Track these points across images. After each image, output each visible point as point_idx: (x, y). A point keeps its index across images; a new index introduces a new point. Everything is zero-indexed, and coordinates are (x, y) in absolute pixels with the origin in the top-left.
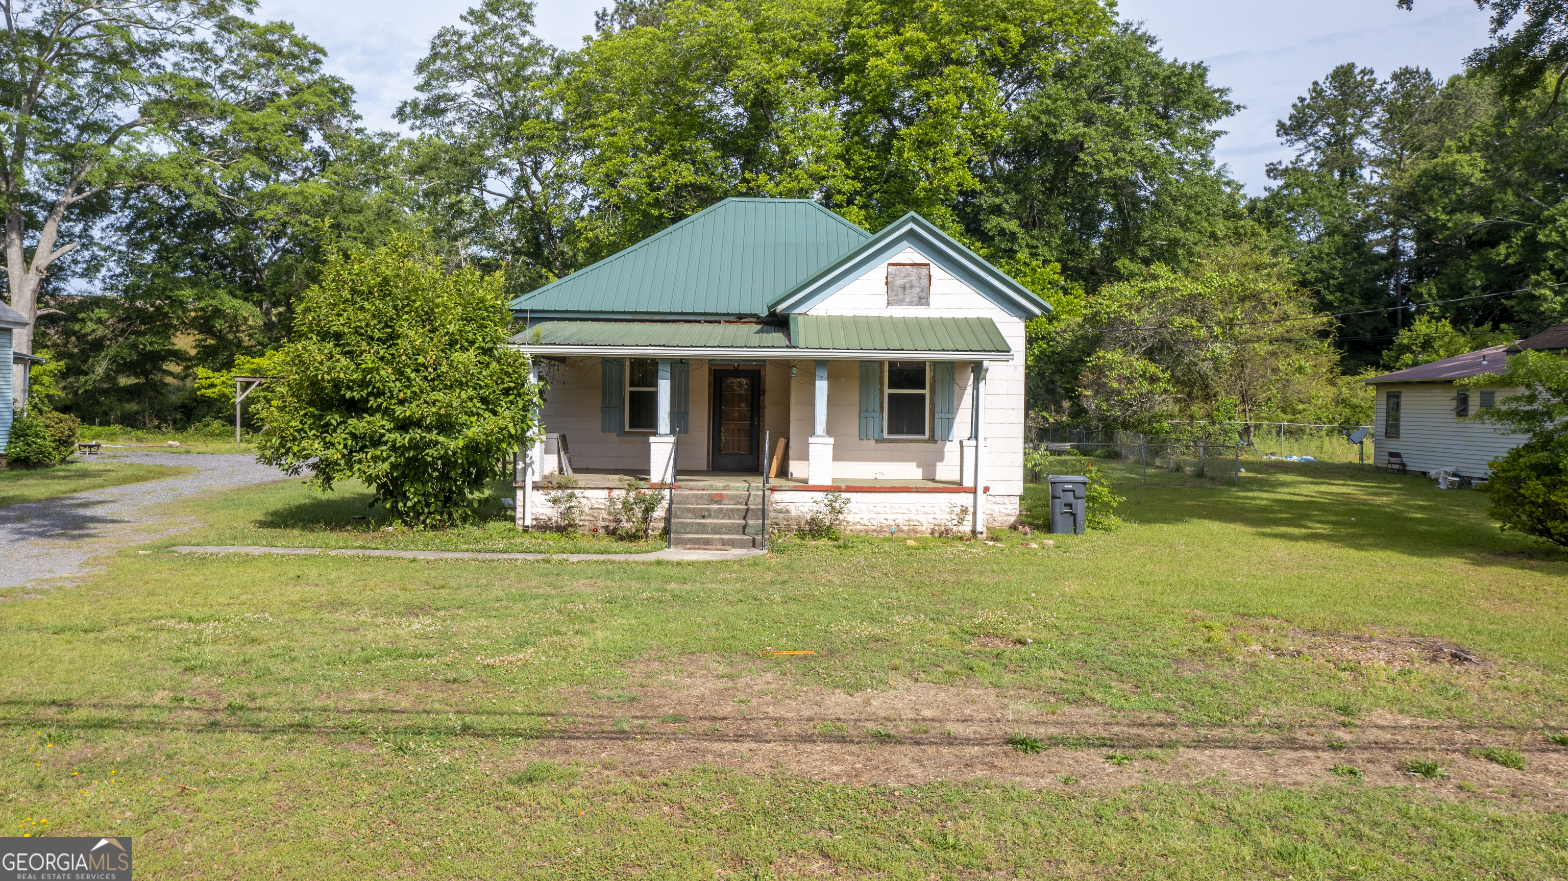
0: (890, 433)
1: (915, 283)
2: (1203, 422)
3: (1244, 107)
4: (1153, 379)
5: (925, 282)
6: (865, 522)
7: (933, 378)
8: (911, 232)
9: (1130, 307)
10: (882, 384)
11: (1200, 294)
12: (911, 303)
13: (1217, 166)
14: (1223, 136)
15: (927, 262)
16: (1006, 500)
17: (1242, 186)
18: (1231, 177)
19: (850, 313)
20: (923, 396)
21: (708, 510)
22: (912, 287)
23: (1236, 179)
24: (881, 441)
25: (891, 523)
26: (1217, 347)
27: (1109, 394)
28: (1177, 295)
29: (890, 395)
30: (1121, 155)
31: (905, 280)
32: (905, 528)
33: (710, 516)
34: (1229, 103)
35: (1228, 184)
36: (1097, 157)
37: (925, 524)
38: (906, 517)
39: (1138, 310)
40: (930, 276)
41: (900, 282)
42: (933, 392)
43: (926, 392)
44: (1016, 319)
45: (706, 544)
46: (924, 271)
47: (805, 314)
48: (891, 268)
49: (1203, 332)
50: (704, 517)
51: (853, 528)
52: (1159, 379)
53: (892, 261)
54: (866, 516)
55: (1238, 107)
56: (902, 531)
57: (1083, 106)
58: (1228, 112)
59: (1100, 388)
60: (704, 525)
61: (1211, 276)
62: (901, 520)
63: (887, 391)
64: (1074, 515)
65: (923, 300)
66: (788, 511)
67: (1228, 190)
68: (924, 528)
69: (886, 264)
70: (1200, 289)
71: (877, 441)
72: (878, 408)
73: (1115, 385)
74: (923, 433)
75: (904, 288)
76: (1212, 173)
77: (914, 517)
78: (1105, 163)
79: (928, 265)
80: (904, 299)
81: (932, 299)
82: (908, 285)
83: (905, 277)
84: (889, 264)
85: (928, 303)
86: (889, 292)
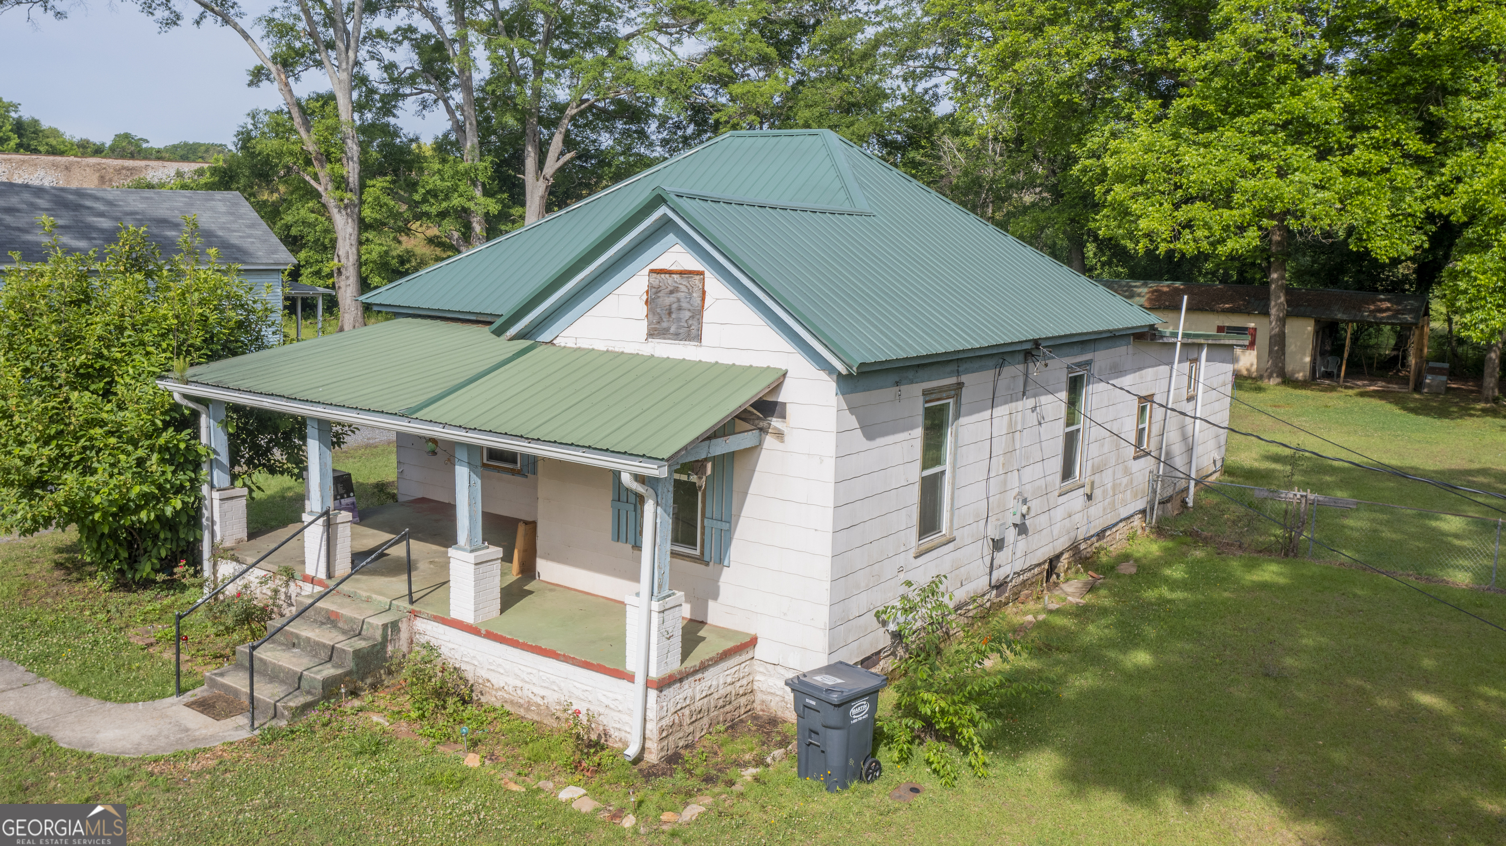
1: (684, 303)
5: (697, 302)
6: (511, 690)
8: (671, 220)
12: (677, 336)
15: (701, 268)
19: (603, 347)
22: (680, 309)
24: (639, 546)
31: (672, 298)
38: (556, 696)
40: (704, 293)
41: (664, 300)
44: (823, 375)
45: (236, 696)
46: (697, 281)
47: (551, 342)
48: (656, 279)
53: (654, 265)
54: (512, 682)
62: (551, 699)
65: (693, 334)
69: (646, 271)
71: (634, 547)
74: (695, 546)
75: (670, 310)
77: (566, 700)
79: (701, 273)
80: (669, 328)
81: (708, 331)
82: (674, 306)
83: (671, 292)
84: (652, 271)
85: (698, 338)
86: (650, 316)
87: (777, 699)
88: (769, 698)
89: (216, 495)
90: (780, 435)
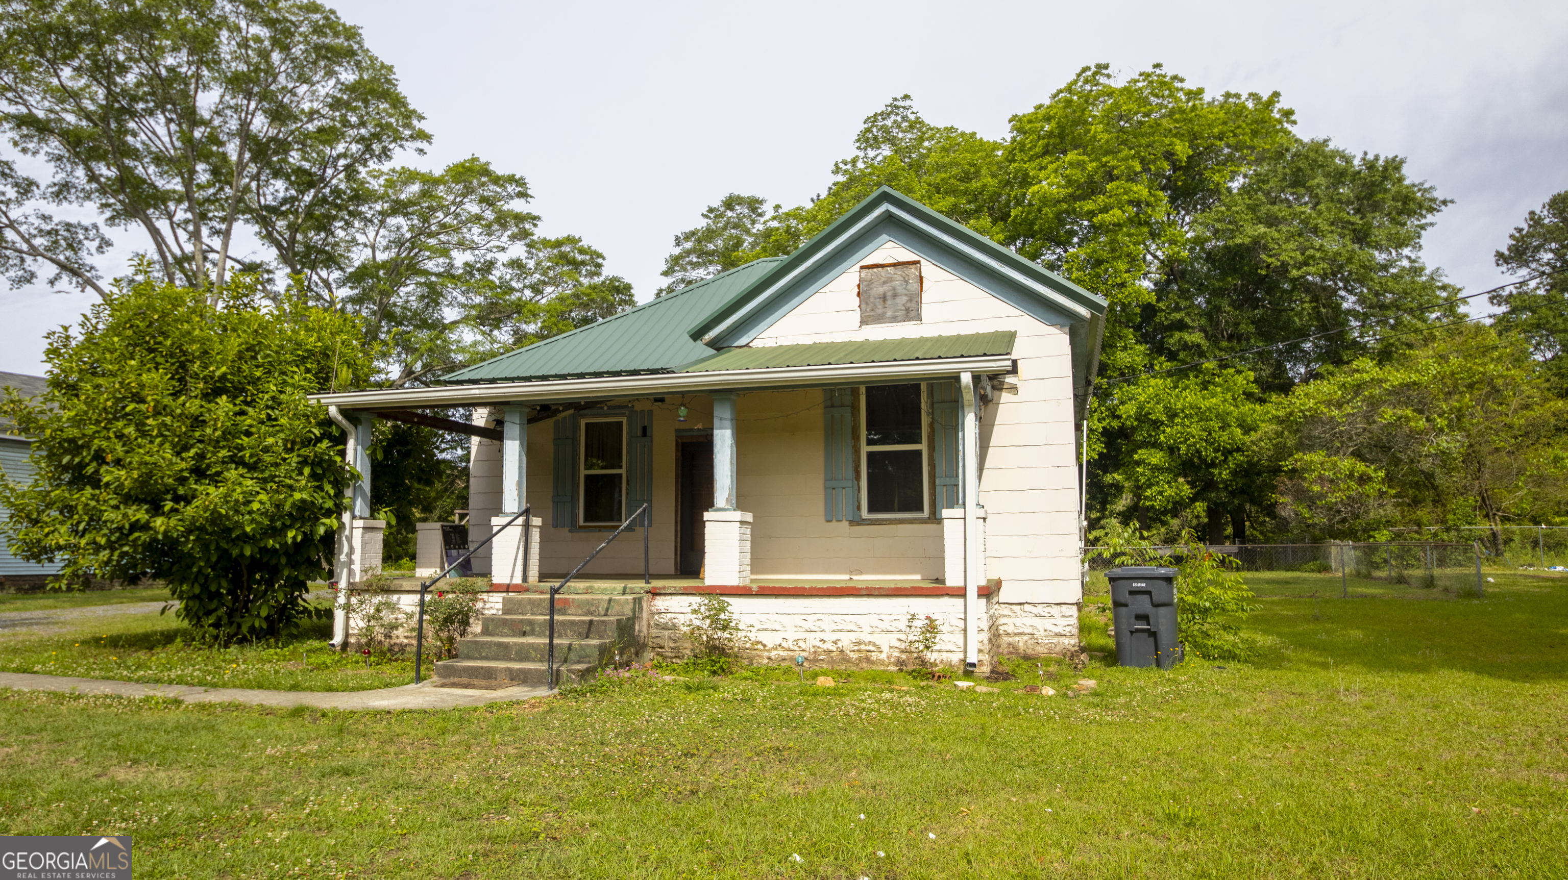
0: (871, 509)
1: (900, 290)
2: (1434, 528)
3: (1452, 202)
4: (1363, 479)
5: (914, 286)
6: (790, 644)
7: (931, 426)
8: (889, 218)
9: (1329, 403)
10: (856, 437)
11: (1415, 383)
12: (894, 319)
13: (1428, 272)
14: (1429, 229)
15: (916, 258)
16: (1055, 610)
17: (1460, 290)
18: (1446, 280)
19: (808, 341)
20: (919, 453)
21: (531, 623)
22: (895, 296)
23: (1452, 283)
24: (857, 522)
25: (829, 646)
26: (1444, 442)
27: (1311, 501)
28: (1386, 386)
29: (870, 455)
30: (1311, 252)
31: (886, 287)
32: (854, 656)
33: (532, 633)
34: (1434, 200)
35: (1444, 288)
36: (1281, 258)
37: (885, 649)
38: (854, 637)
39: (1339, 405)
40: (921, 278)
41: (879, 290)
42: (932, 448)
43: (923, 447)
44: (1053, 330)
45: (488, 678)
46: (913, 270)
47: (747, 345)
48: (864, 273)
49: (1422, 423)
50: (524, 634)
51: (773, 654)
52: (1370, 479)
53: (865, 262)
54: (792, 636)
55: (1445, 203)
56: (848, 660)
57: (1263, 209)
58: (1431, 210)
59: (1302, 495)
60: (505, 646)
61: (1427, 364)
62: (846, 641)
63: (865, 449)
64: (1153, 634)
65: (912, 313)
66: (675, 627)
67: (1444, 294)
68: (883, 656)
69: (857, 267)
70: (1414, 377)
71: (852, 523)
72: (850, 474)
73: (1316, 488)
74: (921, 509)
75: (884, 298)
76: (1424, 278)
77: (866, 637)
78: (1292, 262)
79: (918, 262)
80: (885, 313)
81: (925, 310)
82: (889, 294)
83: (884, 283)
84: (862, 267)
85: (919, 318)
86: (863, 306)
87: (1026, 638)
88: (1017, 639)
89: (359, 523)
90: (1014, 389)
